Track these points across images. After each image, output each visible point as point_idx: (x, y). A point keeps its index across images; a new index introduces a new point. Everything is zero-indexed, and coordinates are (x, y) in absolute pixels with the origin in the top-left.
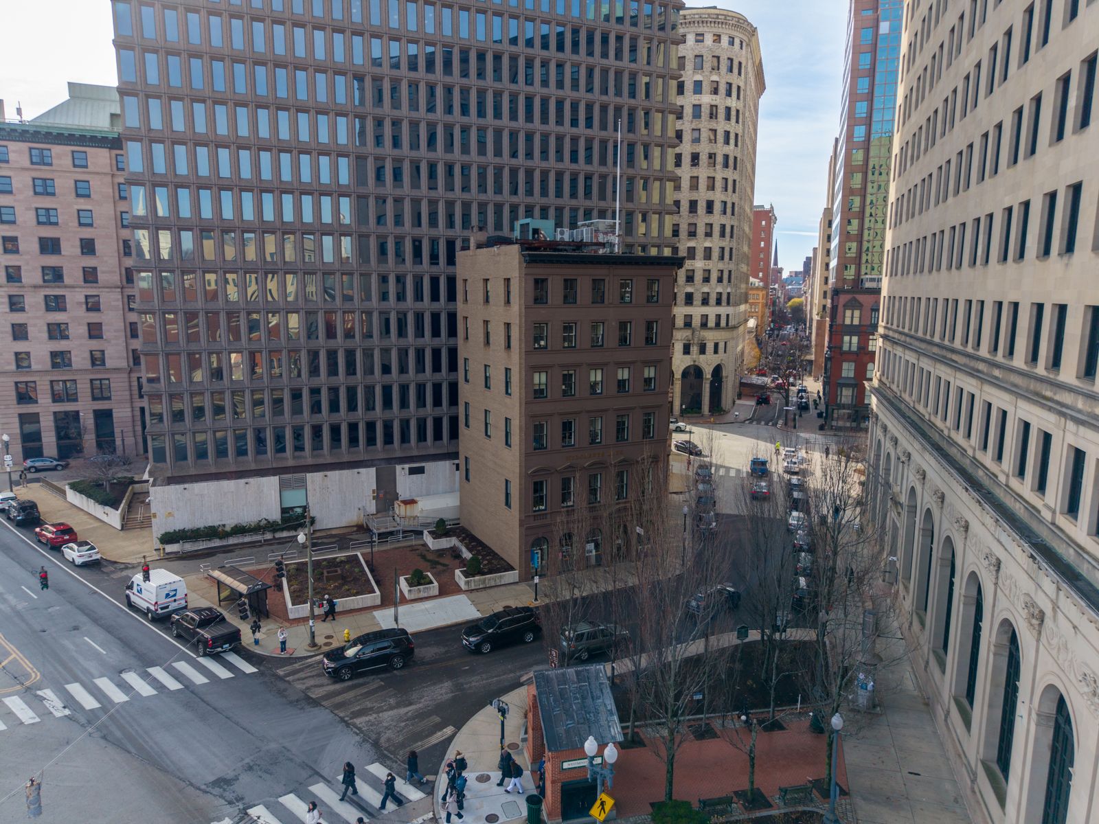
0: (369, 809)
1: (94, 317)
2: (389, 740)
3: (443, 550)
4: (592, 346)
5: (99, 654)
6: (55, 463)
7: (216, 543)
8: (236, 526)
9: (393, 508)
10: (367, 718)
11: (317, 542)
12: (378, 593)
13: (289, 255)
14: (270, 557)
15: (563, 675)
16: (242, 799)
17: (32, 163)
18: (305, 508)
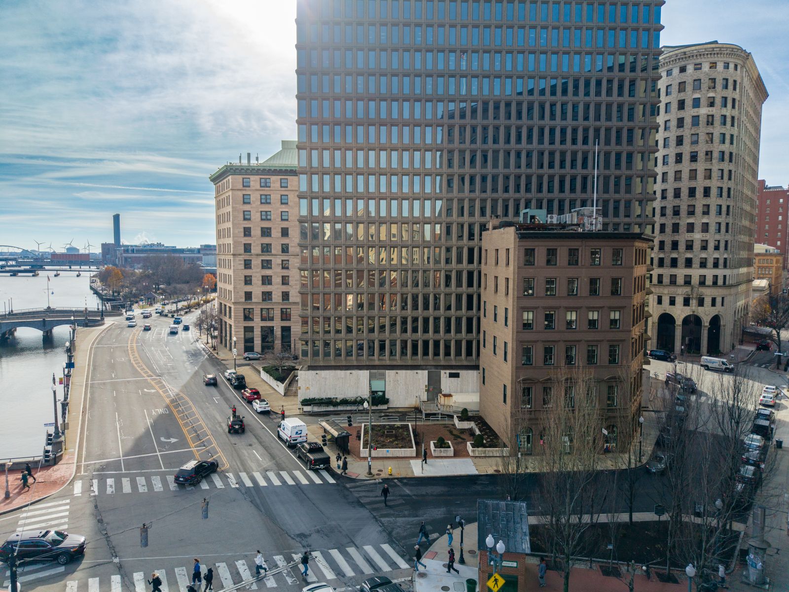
0: (376, 567)
1: (285, 273)
2: (398, 533)
3: (465, 429)
4: (568, 295)
5: (258, 460)
6: (259, 356)
7: (331, 408)
8: (343, 399)
9: (437, 399)
10: (389, 519)
11: (387, 415)
12: (415, 448)
13: (405, 236)
14: (359, 419)
15: (498, 504)
16: (310, 546)
17: (261, 187)
18: (384, 392)
